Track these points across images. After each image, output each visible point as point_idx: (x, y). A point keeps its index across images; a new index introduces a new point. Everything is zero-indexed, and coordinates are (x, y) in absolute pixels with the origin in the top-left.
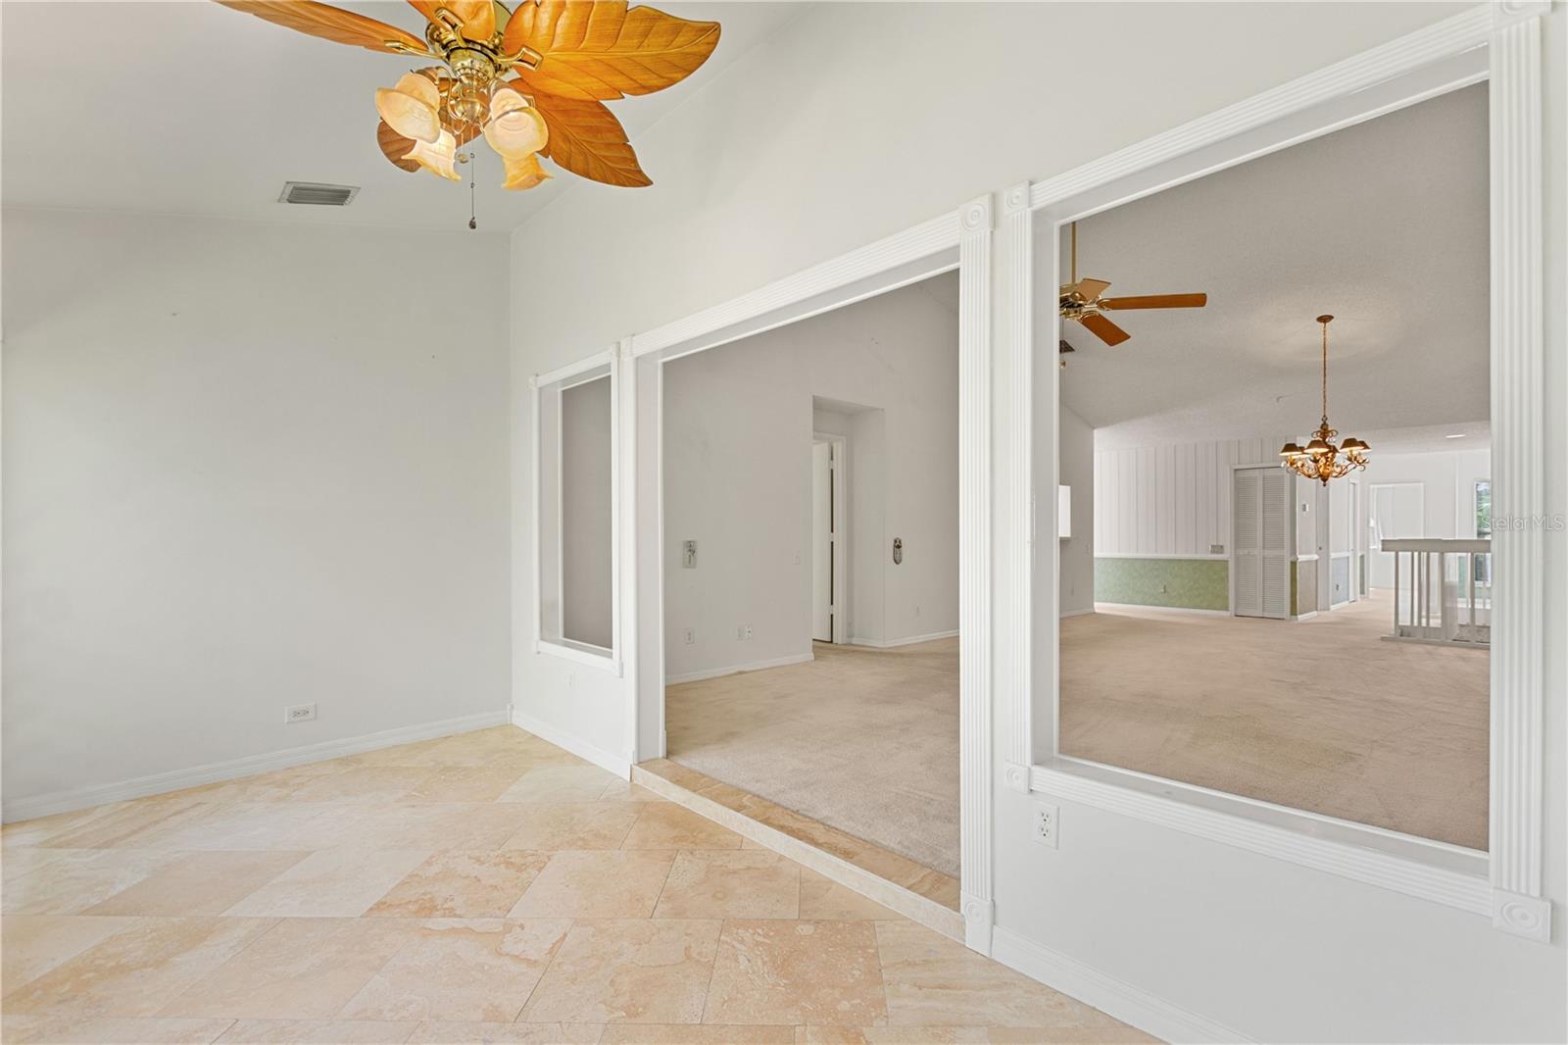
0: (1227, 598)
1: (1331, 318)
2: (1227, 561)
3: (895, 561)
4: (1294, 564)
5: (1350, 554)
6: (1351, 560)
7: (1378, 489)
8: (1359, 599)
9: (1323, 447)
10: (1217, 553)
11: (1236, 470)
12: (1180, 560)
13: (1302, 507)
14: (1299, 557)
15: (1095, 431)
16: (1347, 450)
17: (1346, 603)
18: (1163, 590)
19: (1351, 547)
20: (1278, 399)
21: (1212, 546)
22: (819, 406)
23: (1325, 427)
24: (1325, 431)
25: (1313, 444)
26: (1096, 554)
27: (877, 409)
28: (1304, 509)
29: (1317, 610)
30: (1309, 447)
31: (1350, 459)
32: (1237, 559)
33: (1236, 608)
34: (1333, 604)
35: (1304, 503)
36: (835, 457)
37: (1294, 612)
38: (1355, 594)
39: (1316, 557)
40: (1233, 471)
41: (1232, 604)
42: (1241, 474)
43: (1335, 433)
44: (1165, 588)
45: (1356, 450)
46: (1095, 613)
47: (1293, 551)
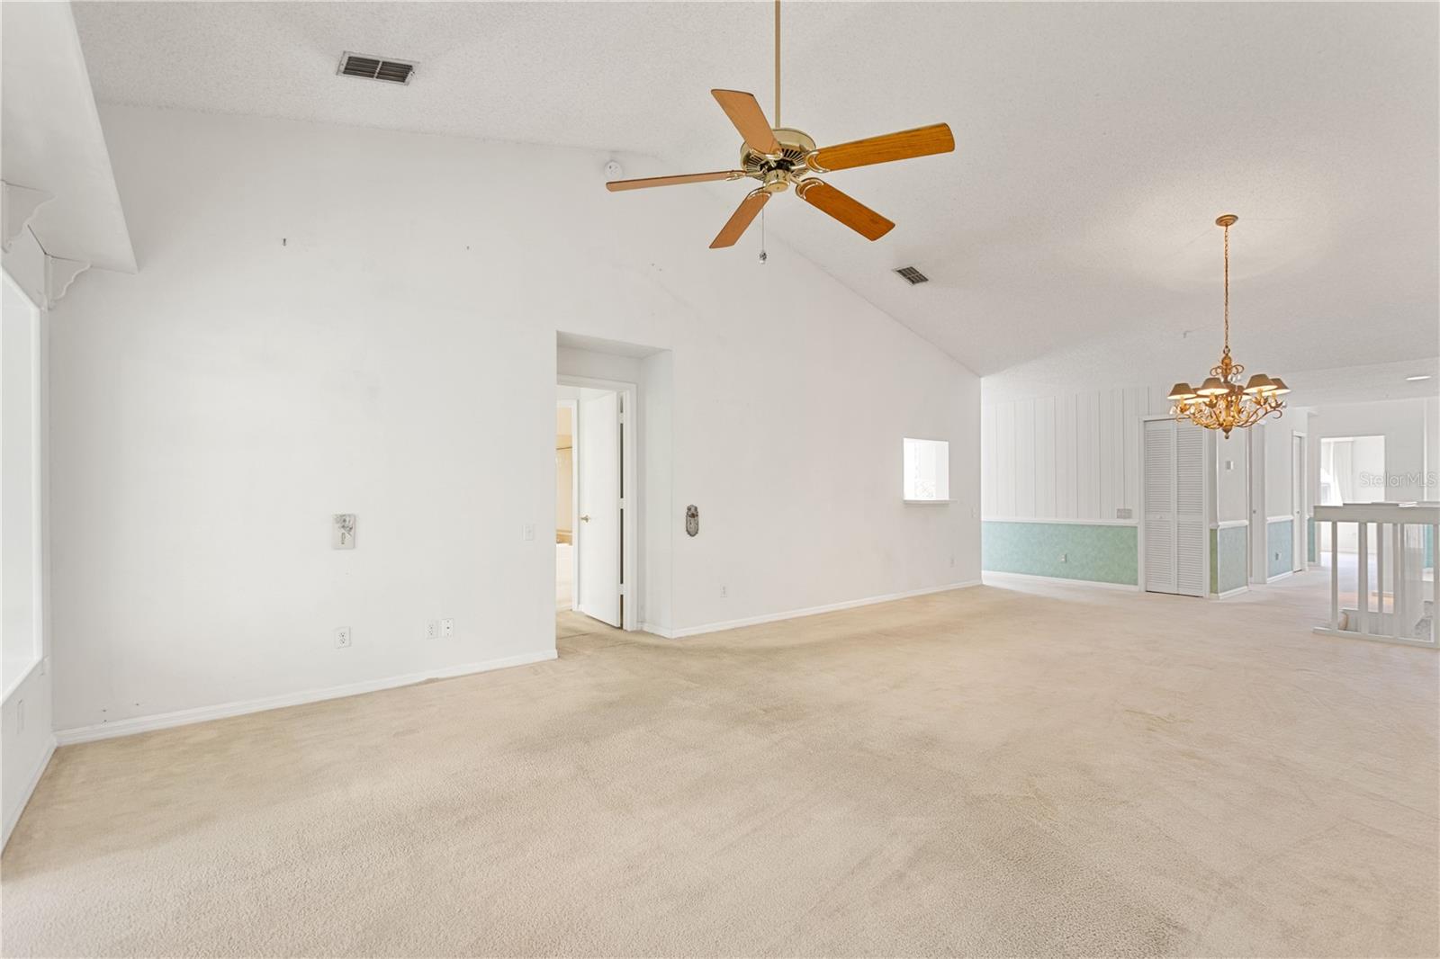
0: (1136, 571)
1: (1235, 218)
2: (1136, 527)
3: (689, 533)
4: (1213, 532)
5: (1296, 518)
6: (1296, 524)
7: (1336, 443)
8: (1307, 568)
9: (1222, 387)
10: (1125, 518)
11: (1145, 421)
12: (1083, 526)
13: (1224, 465)
14: (1220, 523)
15: (982, 379)
16: (1253, 390)
17: (1290, 573)
18: (1063, 560)
19: (1296, 510)
20: (1185, 334)
21: (1118, 510)
22: (567, 346)
23: (1226, 361)
24: (1226, 366)
25: (1211, 382)
26: (983, 518)
27: (662, 351)
28: (1229, 467)
29: (1247, 585)
30: (1204, 387)
31: (1259, 403)
32: (1147, 526)
33: (1147, 581)
34: (1270, 576)
35: (1228, 459)
36: (624, 411)
37: (1214, 590)
38: (1301, 563)
39: (1246, 522)
40: (1142, 424)
41: (1141, 580)
42: (1151, 426)
43: (1240, 369)
44: (1066, 556)
45: (1267, 390)
46: (983, 585)
47: (1214, 518)
